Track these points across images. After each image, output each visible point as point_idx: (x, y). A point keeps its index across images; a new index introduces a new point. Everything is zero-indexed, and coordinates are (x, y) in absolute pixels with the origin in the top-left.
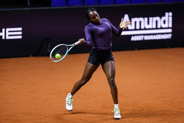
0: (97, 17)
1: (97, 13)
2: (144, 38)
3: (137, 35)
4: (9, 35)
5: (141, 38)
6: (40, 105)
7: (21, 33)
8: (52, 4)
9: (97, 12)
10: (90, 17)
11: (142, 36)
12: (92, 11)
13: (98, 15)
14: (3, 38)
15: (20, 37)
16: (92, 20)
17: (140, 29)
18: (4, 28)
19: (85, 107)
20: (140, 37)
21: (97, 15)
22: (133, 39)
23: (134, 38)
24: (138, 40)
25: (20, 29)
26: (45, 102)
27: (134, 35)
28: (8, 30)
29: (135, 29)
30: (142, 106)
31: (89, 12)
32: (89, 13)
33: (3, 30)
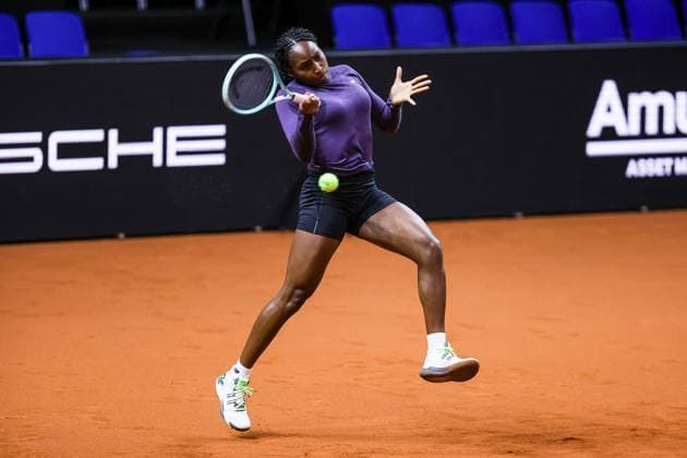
0: (317, 64)
1: (317, 49)
2: (673, 167)
3: (646, 156)
4: (179, 153)
5: (664, 167)
6: (290, 410)
7: (221, 144)
8: (337, 39)
9: (320, 46)
10: (295, 63)
11: (668, 162)
12: (302, 39)
13: (322, 55)
14: (157, 162)
15: (220, 160)
16: (301, 73)
17: (661, 135)
18: (158, 125)
19: (455, 416)
20: (660, 162)
21: (317, 57)
22: (633, 170)
23: (638, 167)
24: (651, 174)
25: (220, 130)
26: (309, 399)
27: (637, 157)
28: (173, 132)
29: (643, 136)
30: (665, 417)
31: (288, 46)
32: (290, 48)
33: (158, 132)
